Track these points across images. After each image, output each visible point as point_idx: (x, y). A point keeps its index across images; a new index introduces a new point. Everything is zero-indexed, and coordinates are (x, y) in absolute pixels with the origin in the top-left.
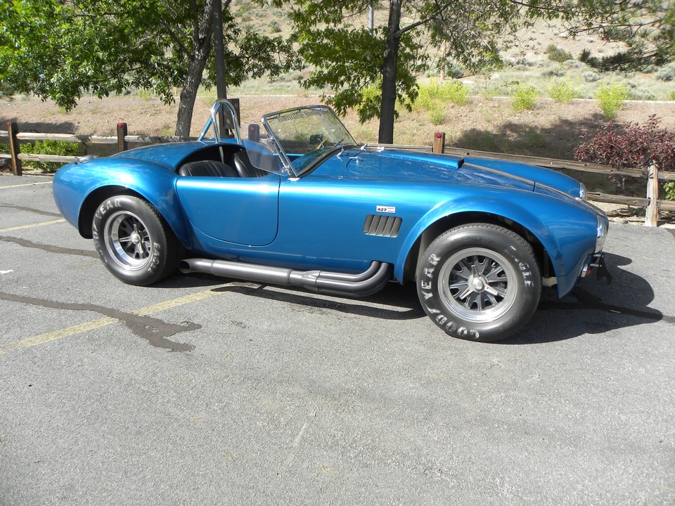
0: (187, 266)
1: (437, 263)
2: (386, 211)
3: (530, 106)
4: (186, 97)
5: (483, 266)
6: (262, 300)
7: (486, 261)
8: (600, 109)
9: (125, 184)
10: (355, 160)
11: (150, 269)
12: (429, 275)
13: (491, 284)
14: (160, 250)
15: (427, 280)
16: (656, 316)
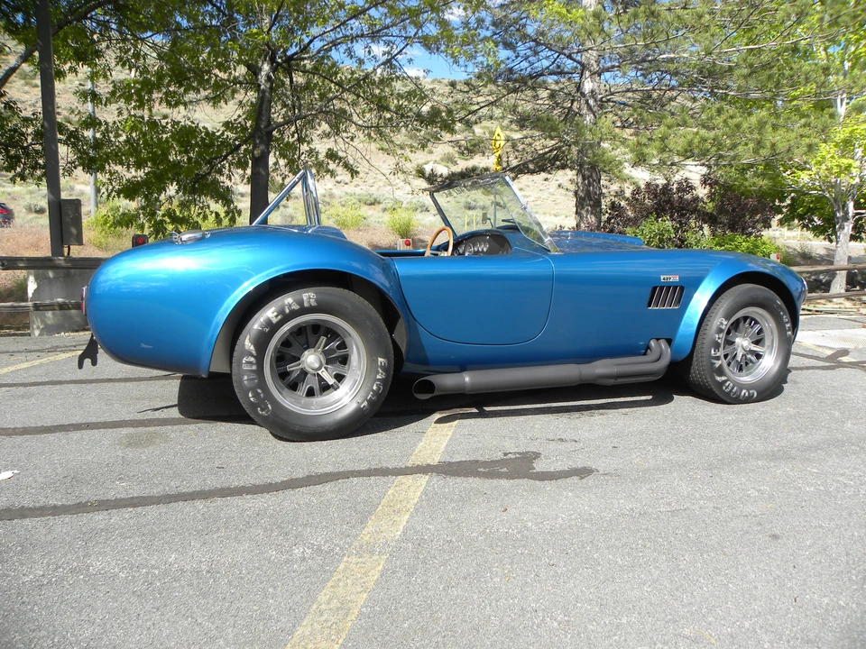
0: (430, 387)
1: (725, 327)
2: (670, 280)
7: (748, 321)
11: (366, 403)
12: (720, 341)
13: (754, 343)
14: (386, 370)
15: (717, 347)
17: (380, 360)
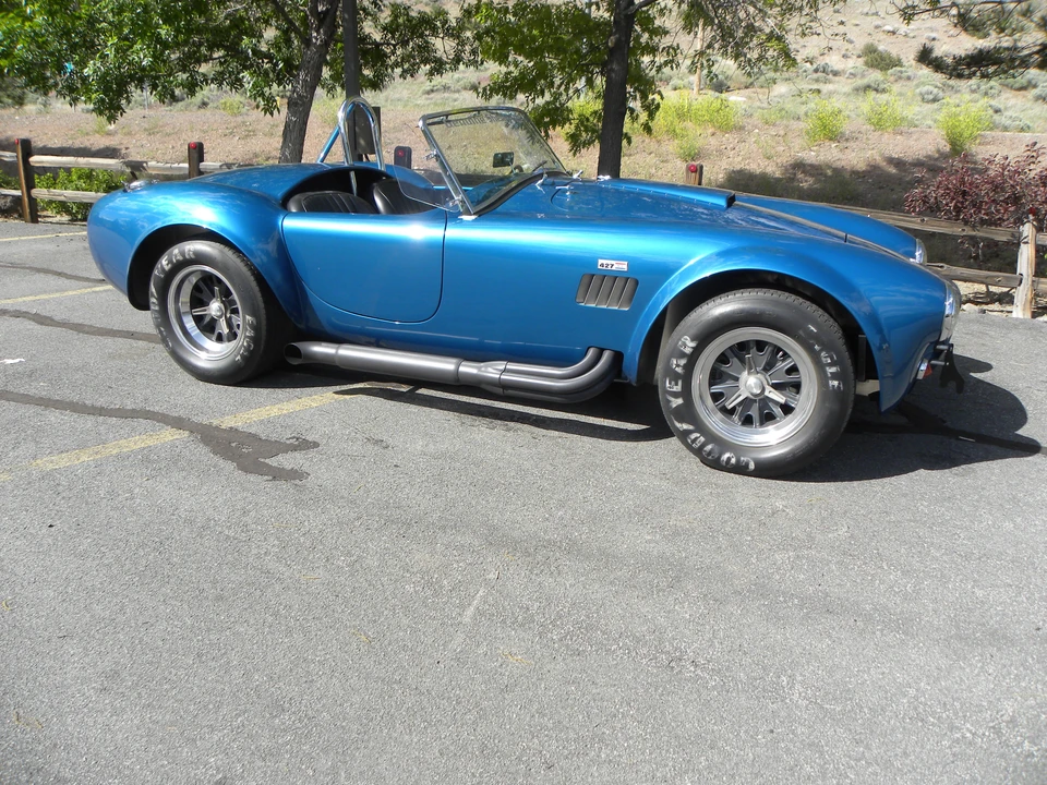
0: (297, 353)
1: (691, 350)
2: (614, 268)
3: (834, 136)
4: (296, 104)
5: (763, 358)
6: (414, 408)
7: (768, 350)
8: (944, 143)
9: (201, 222)
10: (566, 191)
11: (239, 357)
12: (679, 370)
13: (776, 387)
14: (255, 328)
15: (675, 377)
16: (1031, 448)
17: (248, 317)
